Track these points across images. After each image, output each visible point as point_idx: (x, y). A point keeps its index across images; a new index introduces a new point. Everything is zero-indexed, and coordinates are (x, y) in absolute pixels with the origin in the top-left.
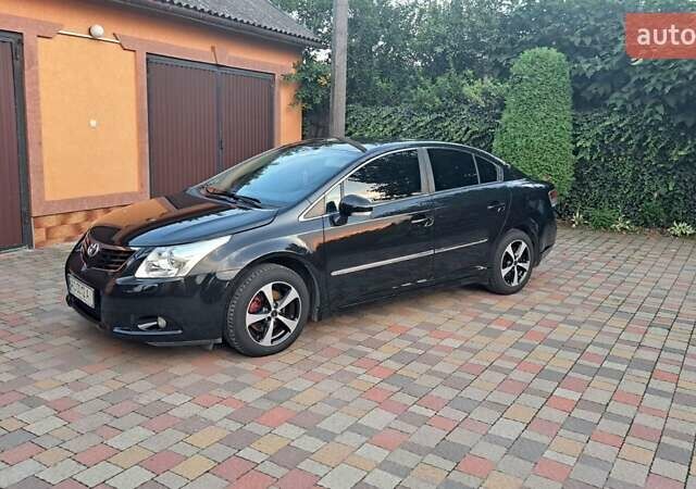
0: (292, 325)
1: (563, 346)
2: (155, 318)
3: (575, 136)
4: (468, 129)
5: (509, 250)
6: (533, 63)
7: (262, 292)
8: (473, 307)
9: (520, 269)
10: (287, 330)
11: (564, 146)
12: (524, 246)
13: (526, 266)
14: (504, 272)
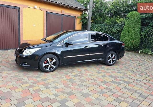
0: (54, 67)
1: (113, 77)
2: (25, 63)
3: (141, 32)
4: (117, 29)
5: (110, 56)
6: (131, 15)
7: (47, 60)
8: (100, 67)
9: (113, 60)
10: (53, 68)
11: (138, 34)
12: (114, 55)
13: (115, 60)
14: (108, 61)
